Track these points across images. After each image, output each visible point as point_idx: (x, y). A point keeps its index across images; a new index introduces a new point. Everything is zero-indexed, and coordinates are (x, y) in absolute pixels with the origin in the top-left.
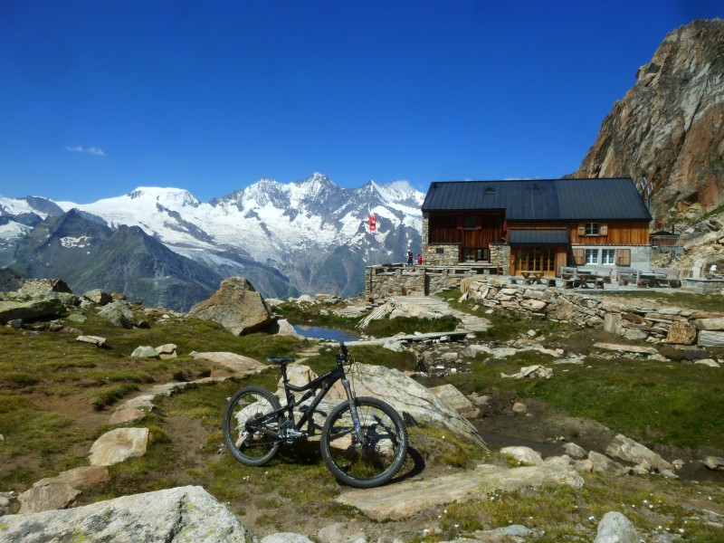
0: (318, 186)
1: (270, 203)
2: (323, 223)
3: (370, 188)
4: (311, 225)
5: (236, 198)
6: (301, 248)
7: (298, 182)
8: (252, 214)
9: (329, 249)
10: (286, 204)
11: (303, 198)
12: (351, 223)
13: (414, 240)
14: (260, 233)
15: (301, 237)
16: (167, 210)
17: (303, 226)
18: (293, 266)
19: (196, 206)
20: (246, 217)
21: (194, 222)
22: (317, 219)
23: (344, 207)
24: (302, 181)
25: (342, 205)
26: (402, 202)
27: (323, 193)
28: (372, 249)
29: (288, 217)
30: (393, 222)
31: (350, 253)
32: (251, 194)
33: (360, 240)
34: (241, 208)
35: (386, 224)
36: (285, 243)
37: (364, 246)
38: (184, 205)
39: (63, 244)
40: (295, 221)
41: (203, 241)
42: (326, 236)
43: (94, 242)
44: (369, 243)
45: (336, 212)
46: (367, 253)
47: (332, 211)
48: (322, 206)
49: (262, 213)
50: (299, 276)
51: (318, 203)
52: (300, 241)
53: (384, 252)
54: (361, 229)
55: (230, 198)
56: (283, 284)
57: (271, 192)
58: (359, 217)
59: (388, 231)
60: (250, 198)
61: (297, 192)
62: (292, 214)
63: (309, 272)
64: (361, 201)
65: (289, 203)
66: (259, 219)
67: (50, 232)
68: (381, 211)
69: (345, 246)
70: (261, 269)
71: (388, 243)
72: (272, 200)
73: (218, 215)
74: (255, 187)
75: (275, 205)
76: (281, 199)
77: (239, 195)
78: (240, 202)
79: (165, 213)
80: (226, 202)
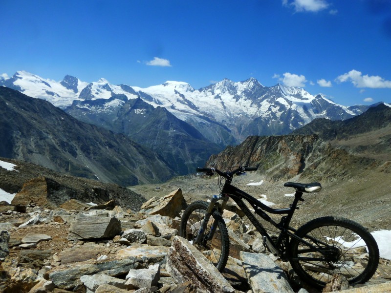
0: (252, 84)
1: (228, 92)
2: (252, 104)
3: (277, 88)
4: (246, 105)
5: (211, 88)
6: (239, 116)
7: (242, 82)
8: (218, 97)
9: (252, 118)
10: (235, 93)
11: (243, 90)
12: (265, 104)
13: (295, 117)
14: (221, 107)
15: (240, 110)
16: (179, 93)
17: (242, 104)
18: (234, 125)
19: (192, 91)
20: (215, 98)
21: (191, 100)
22: (249, 102)
23: (263, 96)
24: (244, 82)
26: (294, 96)
27: (254, 88)
28: (273, 120)
29: (235, 100)
30: (286, 107)
31: (261, 121)
33: (268, 115)
34: (213, 93)
35: (282, 107)
36: (232, 113)
37: (270, 118)
38: (187, 91)
39: (135, 112)
40: (238, 102)
41: (193, 109)
42: (252, 111)
44: (272, 117)
45: (259, 99)
46: (270, 122)
47: (258, 98)
48: (253, 95)
49: (223, 96)
50: (236, 131)
51: (251, 92)
52: (239, 112)
53: (279, 122)
54: (270, 109)
55: (209, 88)
56: (228, 134)
57: (228, 86)
58: (270, 102)
59: (283, 111)
60: (218, 88)
61: (241, 87)
62: (237, 98)
63: (241, 128)
64: (272, 94)
65: (237, 92)
66: (221, 99)
67: (131, 106)
68: (281, 100)
69: (260, 117)
70: (218, 126)
71: (282, 118)
72: (229, 90)
73: (202, 96)
74: (221, 83)
75: (230, 93)
76: (233, 90)
77: (213, 87)
78: (213, 90)
79: (178, 95)
80: (206, 90)
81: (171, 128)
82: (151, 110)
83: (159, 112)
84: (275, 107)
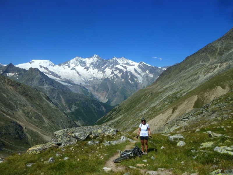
0: (96, 59)
1: (79, 65)
2: (98, 71)
3: (114, 59)
4: (94, 72)
5: (67, 63)
6: (91, 79)
8: (73, 69)
9: (101, 80)
10: (85, 65)
11: (91, 63)
12: (108, 71)
13: (131, 76)
14: (77, 75)
15: (91, 76)
16: (43, 67)
17: (91, 72)
18: (89, 86)
19: (54, 66)
20: (71, 70)
21: (53, 71)
22: (96, 70)
23: (105, 66)
24: (90, 58)
25: (104, 65)
26: (125, 64)
27: (98, 61)
28: (117, 79)
29: (86, 70)
30: (123, 70)
31: (110, 80)
32: (72, 62)
33: (112, 76)
34: (69, 67)
35: (121, 71)
36: (86, 78)
37: (114, 78)
38: (49, 66)
39: (8, 76)
40: (88, 71)
41: (57, 77)
42: (100, 75)
43: (19, 74)
44: (115, 77)
45: (102, 68)
46: (115, 80)
47: (101, 67)
48: (98, 65)
49: (77, 68)
50: (91, 89)
51: (96, 64)
52: (91, 77)
53: (121, 80)
54: (112, 72)
55: (65, 64)
56: (87, 91)
57: (79, 61)
58: (111, 69)
59: (122, 73)
60: (72, 63)
61: (88, 61)
62: (87, 68)
63: (95, 87)
64: (111, 64)
65: (86, 65)
66: (76, 70)
67: (2, 71)
68: (118, 66)
69: (107, 78)
70: (78, 86)
71: (122, 77)
72: (80, 64)
73: (62, 69)
74: (74, 60)
75: (81, 66)
76: (83, 64)
77: (68, 62)
78: (69, 65)
80: (64, 65)
81: (45, 84)
82: (23, 72)
83: (32, 71)
84: (116, 71)
